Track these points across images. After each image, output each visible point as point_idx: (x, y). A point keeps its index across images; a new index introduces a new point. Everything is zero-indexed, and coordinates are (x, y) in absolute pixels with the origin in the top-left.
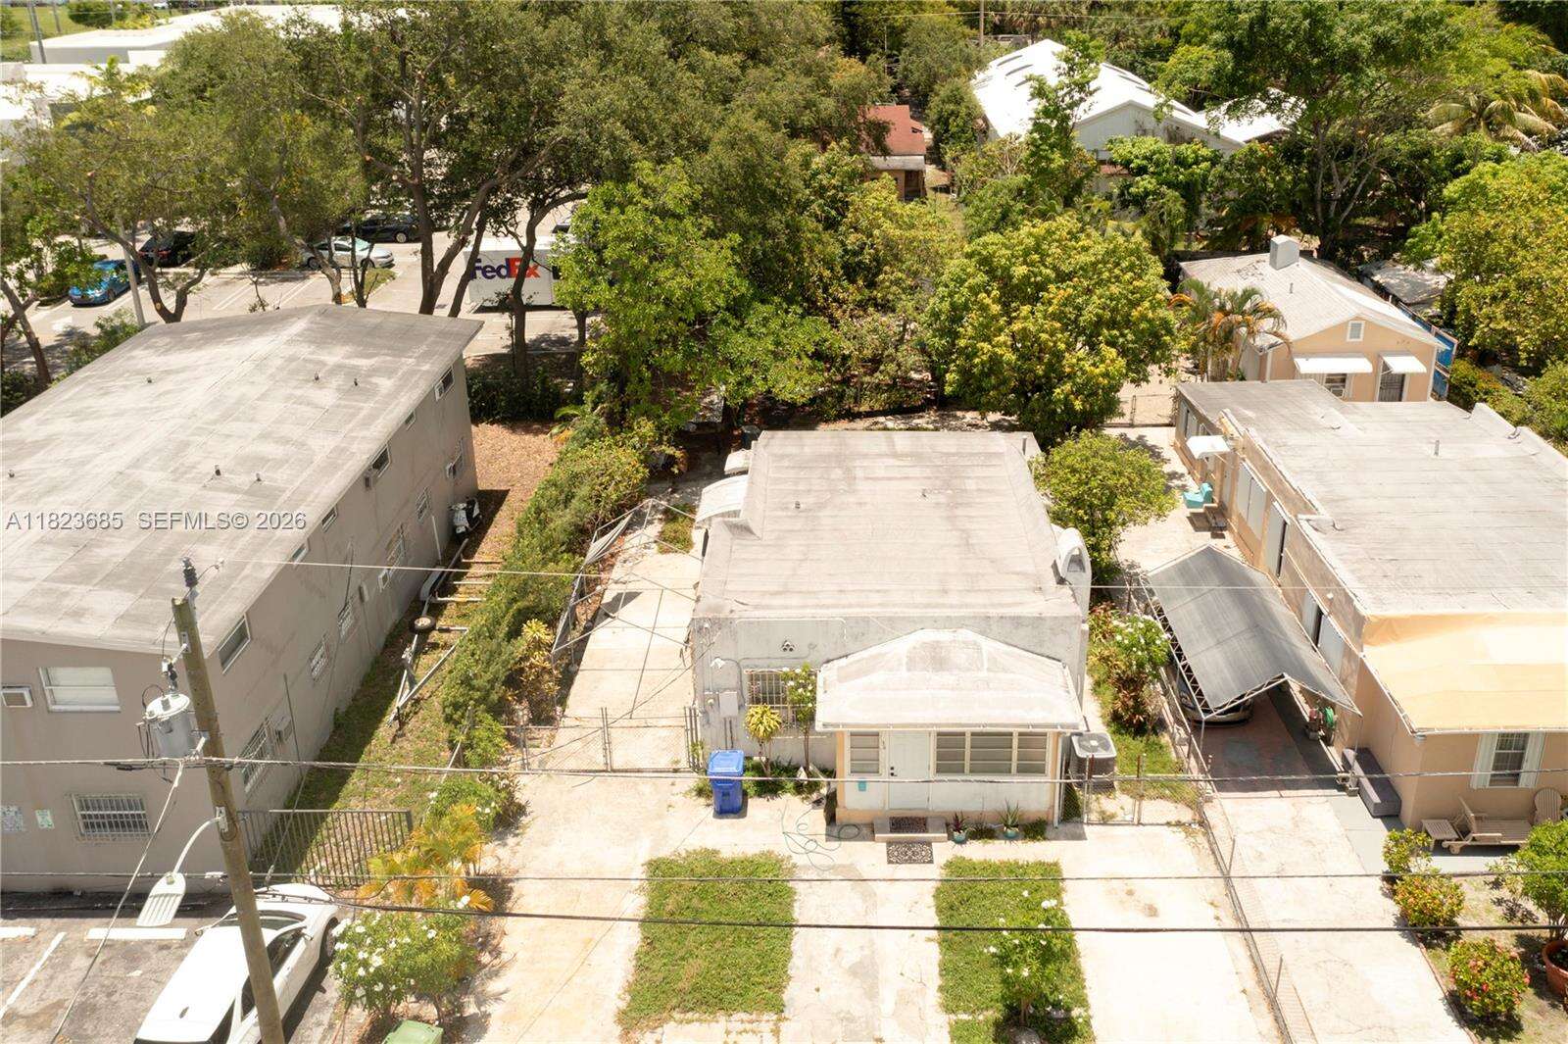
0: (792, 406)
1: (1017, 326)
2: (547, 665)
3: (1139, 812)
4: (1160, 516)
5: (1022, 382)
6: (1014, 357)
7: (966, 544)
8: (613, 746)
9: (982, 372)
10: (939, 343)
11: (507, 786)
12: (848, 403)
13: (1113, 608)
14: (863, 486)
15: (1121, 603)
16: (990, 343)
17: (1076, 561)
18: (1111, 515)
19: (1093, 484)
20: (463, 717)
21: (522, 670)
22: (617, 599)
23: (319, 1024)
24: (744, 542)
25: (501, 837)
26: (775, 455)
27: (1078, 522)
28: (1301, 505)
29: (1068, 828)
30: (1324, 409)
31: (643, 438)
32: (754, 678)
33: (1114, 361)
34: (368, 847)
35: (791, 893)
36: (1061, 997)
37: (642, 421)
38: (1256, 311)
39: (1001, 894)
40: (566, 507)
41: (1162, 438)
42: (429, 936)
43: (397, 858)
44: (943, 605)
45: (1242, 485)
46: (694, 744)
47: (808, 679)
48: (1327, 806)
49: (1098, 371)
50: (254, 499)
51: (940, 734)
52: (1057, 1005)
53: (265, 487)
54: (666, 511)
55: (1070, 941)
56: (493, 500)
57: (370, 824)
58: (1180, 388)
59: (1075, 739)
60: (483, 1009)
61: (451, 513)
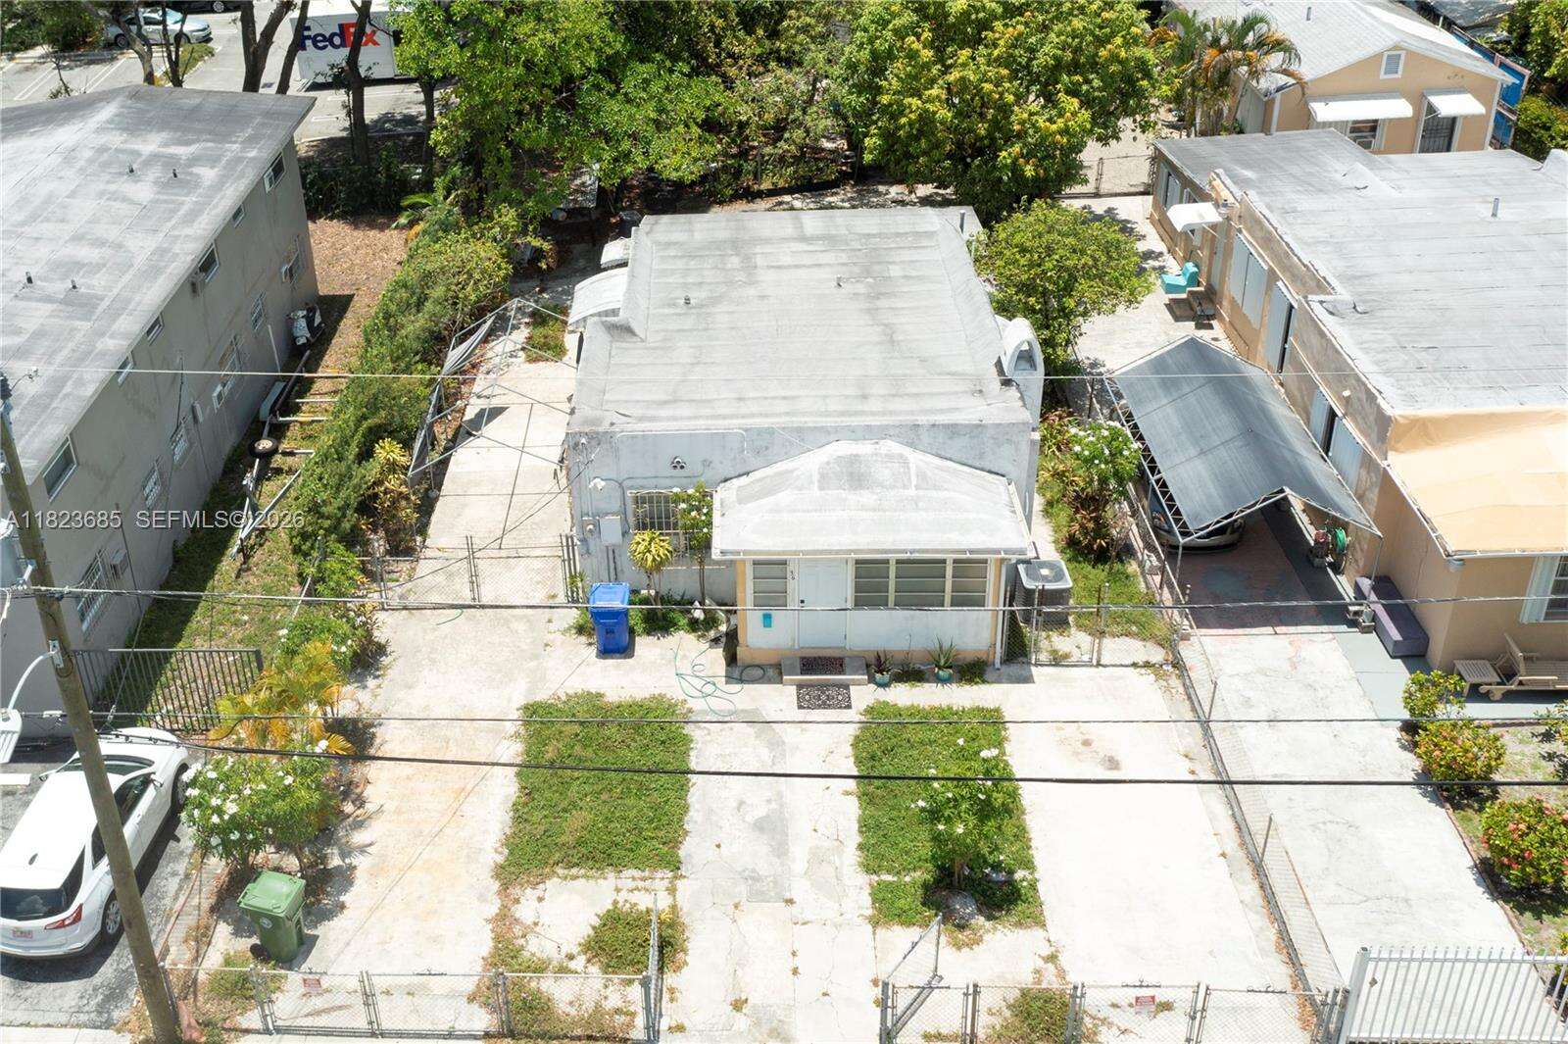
0: (679, 185)
1: (953, 76)
2: (403, 489)
4: (1131, 302)
5: (960, 145)
6: (950, 115)
7: (890, 339)
8: (480, 580)
9: (910, 136)
10: (857, 101)
11: (365, 624)
12: (747, 180)
13: (1070, 414)
14: (767, 277)
15: (1080, 409)
16: (920, 98)
17: (1025, 357)
18: (1070, 303)
19: (1048, 265)
20: (312, 547)
21: (376, 496)
22: (480, 414)
23: (174, 874)
24: (624, 345)
25: (360, 680)
26: (659, 243)
27: (1028, 311)
28: (1313, 284)
29: (1014, 669)
30: (1347, 164)
31: (504, 229)
32: (639, 501)
33: (1075, 114)
34: (216, 690)
35: (687, 740)
36: (1002, 858)
37: (504, 208)
38: (1260, 44)
39: (931, 743)
40: (418, 311)
41: (1136, 210)
42: (287, 782)
43: (248, 700)
44: (863, 413)
45: (1236, 261)
46: (571, 577)
47: (703, 500)
48: (1334, 644)
49: (1054, 127)
50: (70, 309)
51: (858, 562)
52: (997, 867)
53: (82, 295)
54: (534, 314)
55: (1014, 795)
56: (336, 307)
57: (217, 665)
58: (1160, 146)
59: (1021, 568)
60: (347, 861)
61: (290, 322)
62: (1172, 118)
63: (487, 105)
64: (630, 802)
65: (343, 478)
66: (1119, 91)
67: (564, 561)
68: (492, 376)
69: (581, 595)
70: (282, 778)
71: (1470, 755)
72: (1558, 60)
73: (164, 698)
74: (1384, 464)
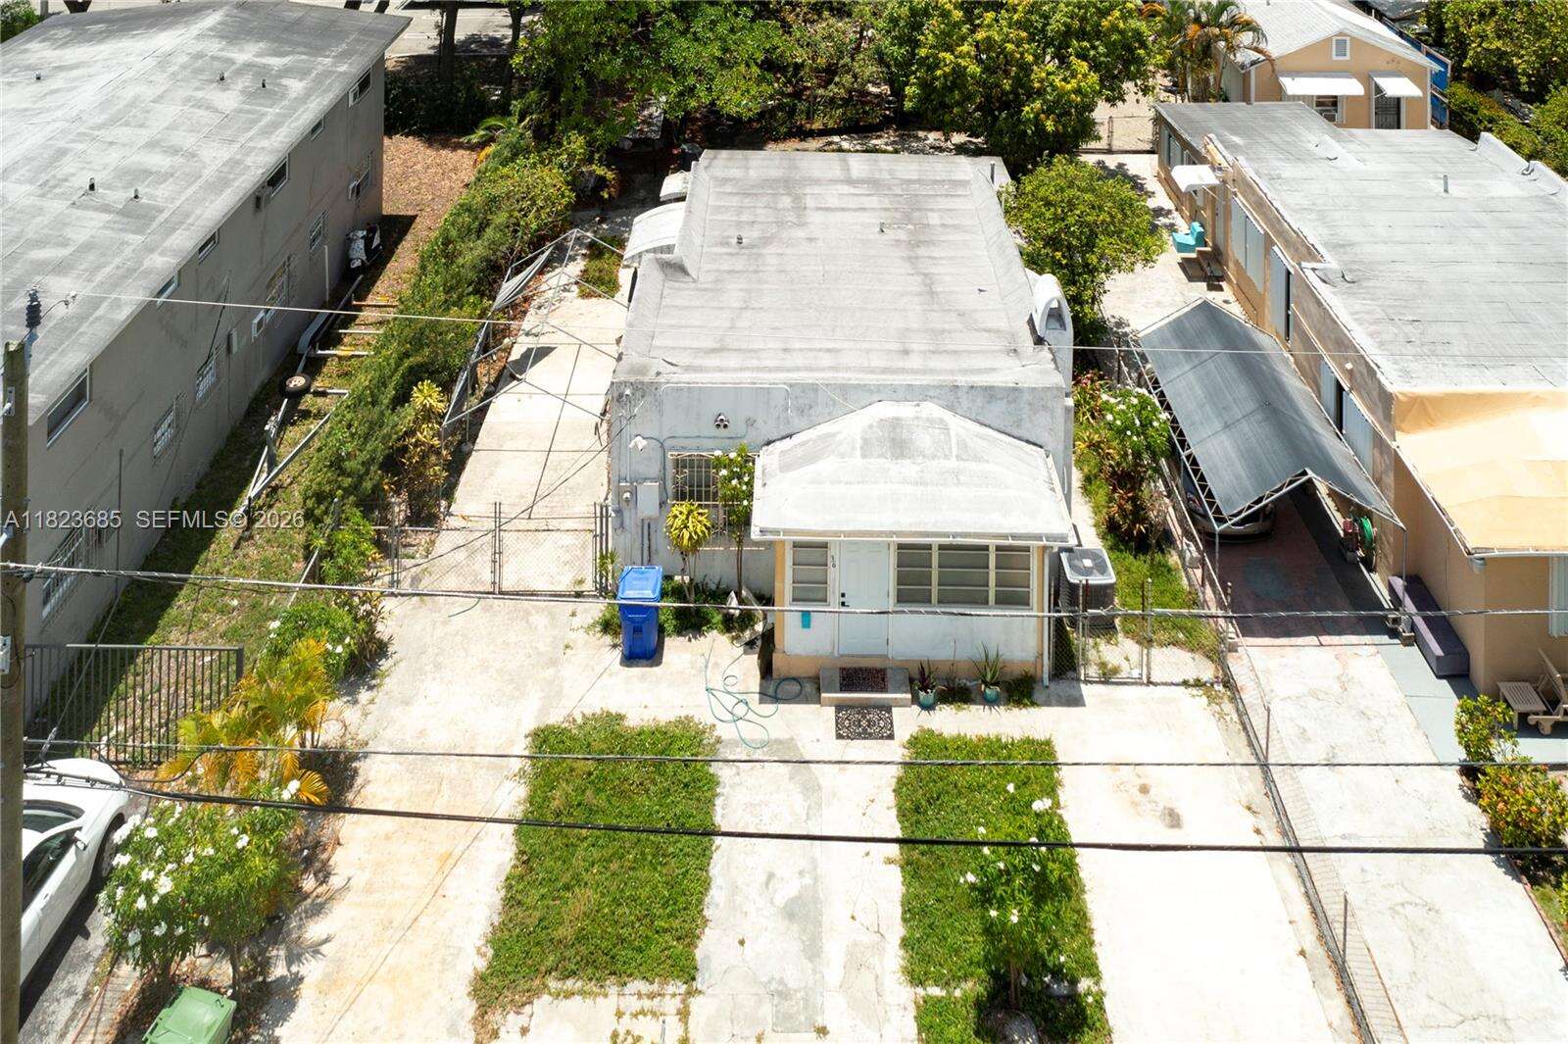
0: (737, 120)
1: (980, 35)
2: (436, 442)
3: (1149, 668)
4: (1147, 261)
5: (988, 98)
6: (978, 70)
7: (930, 291)
8: (504, 558)
9: (945, 87)
10: (898, 52)
11: (369, 613)
12: (800, 120)
13: (1101, 378)
14: (815, 218)
15: (1110, 372)
16: (953, 54)
17: (1054, 315)
18: (1093, 259)
19: (1071, 220)
20: (326, 512)
21: (405, 449)
22: (526, 355)
23: (70, 992)
24: (677, 285)
25: (352, 691)
26: (716, 179)
27: (1055, 267)
28: (1303, 250)
29: (1062, 687)
30: (1316, 135)
31: (572, 156)
32: (680, 464)
33: (1085, 76)
34: (181, 702)
35: (713, 782)
36: (1062, 959)
37: (573, 135)
38: (1233, 23)
39: (981, 787)
40: (478, 237)
41: (1143, 167)
42: (240, 845)
43: (217, 720)
44: (903, 371)
45: (1235, 225)
46: (602, 557)
47: (744, 466)
48: (1379, 659)
49: (1069, 87)
50: (126, 220)
51: (901, 546)
52: (1057, 973)
53: (143, 205)
54: (592, 245)
55: (1070, 866)
56: (396, 228)
57: (190, 667)
58: (1159, 109)
59: (1064, 556)
60: (294, 969)
61: (348, 242)
62: (1167, 82)
63: (570, 36)
64: (643, 874)
65: (375, 425)
66: (1120, 57)
67: (595, 536)
68: (544, 311)
69: (610, 581)
70: (236, 838)
71: (1534, 808)
72: (1471, 53)
73: (117, 714)
74: (1394, 445)
